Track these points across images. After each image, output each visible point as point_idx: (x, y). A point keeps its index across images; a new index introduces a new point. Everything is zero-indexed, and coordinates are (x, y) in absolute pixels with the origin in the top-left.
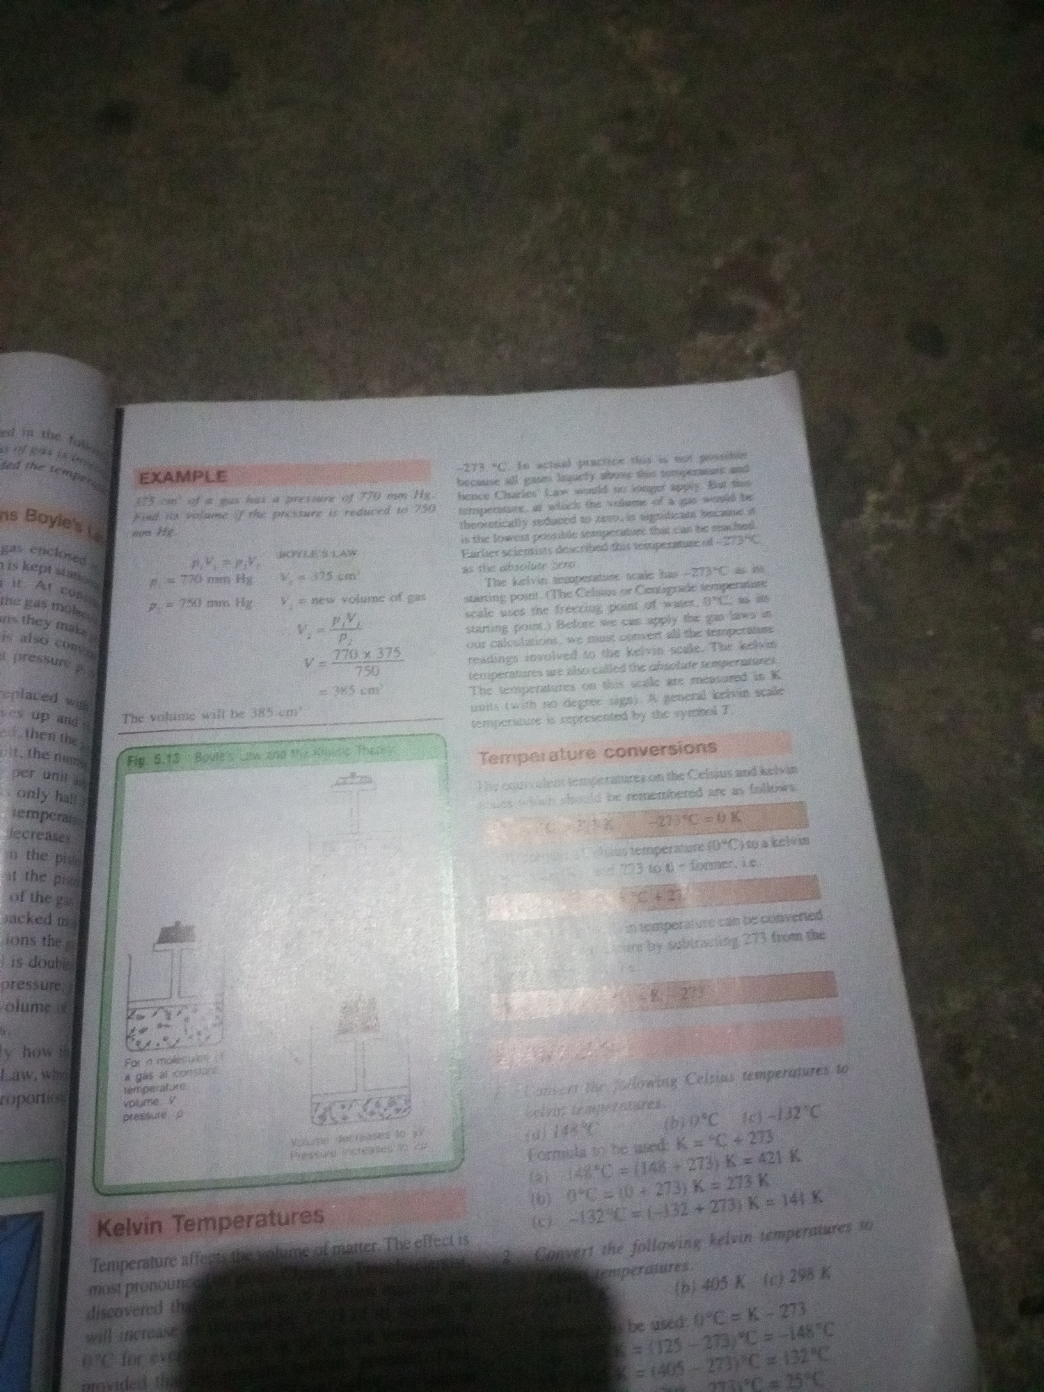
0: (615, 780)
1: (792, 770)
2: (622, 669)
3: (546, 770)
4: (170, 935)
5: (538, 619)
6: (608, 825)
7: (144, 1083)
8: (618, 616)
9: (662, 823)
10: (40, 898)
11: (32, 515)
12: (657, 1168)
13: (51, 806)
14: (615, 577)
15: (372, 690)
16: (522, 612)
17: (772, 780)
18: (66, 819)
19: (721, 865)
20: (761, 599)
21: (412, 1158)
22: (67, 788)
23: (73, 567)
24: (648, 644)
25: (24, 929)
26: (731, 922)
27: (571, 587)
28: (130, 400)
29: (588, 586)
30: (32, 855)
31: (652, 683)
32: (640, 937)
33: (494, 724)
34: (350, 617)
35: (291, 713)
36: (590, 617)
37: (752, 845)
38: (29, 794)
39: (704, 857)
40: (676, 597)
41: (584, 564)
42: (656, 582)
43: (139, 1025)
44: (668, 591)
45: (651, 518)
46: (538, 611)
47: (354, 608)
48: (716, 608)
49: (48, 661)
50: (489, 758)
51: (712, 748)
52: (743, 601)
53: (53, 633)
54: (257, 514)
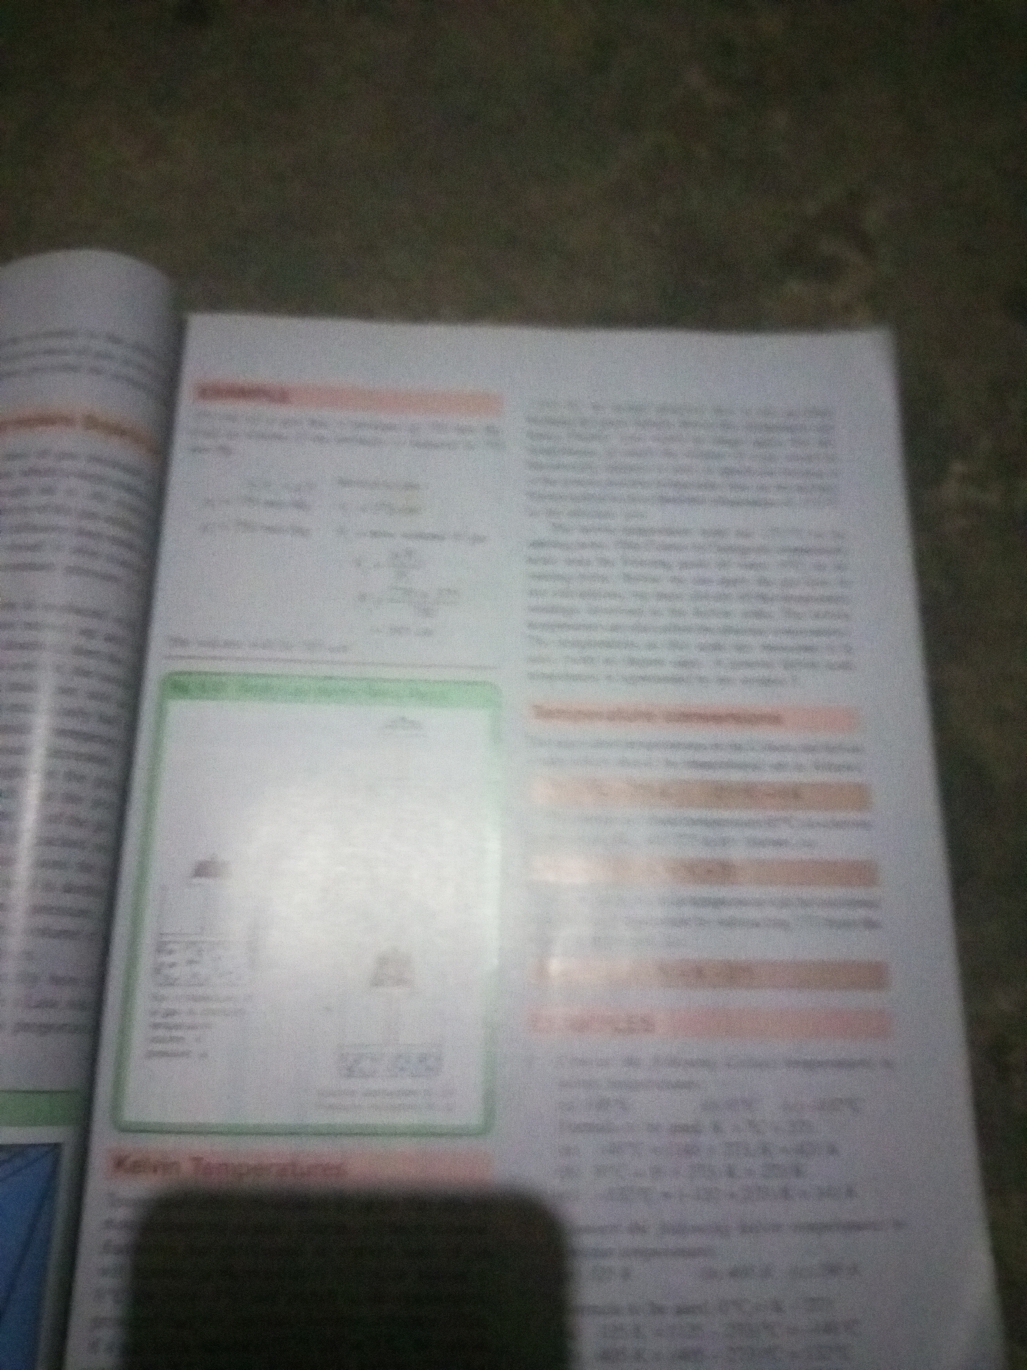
0: (675, 746)
1: (855, 750)
2: (688, 629)
3: (603, 730)
4: (203, 870)
5: (602, 570)
6: (664, 793)
7: (170, 1020)
8: (688, 574)
9: (720, 794)
10: (77, 822)
11: (91, 422)
12: (689, 1151)
13: (92, 726)
14: (686, 532)
15: (427, 633)
16: (588, 563)
17: (838, 759)
18: (108, 741)
19: (779, 843)
20: (839, 567)
21: (439, 1119)
22: (110, 709)
23: (127, 478)
24: (719, 605)
25: (56, 853)
26: (785, 903)
27: (641, 540)
28: (195, 307)
29: (658, 539)
30: (71, 776)
31: (717, 647)
32: (688, 911)
33: (550, 677)
34: (409, 553)
35: (344, 649)
36: (659, 572)
37: (811, 825)
38: (70, 713)
39: (759, 833)
40: (752, 558)
41: (656, 516)
42: (732, 540)
43: (168, 959)
44: (744, 551)
45: (727, 472)
46: (605, 562)
47: (411, 544)
48: (792, 574)
49: (96, 574)
50: (544, 713)
51: (774, 719)
52: (820, 567)
53: (105, 547)
54: (320, 439)
